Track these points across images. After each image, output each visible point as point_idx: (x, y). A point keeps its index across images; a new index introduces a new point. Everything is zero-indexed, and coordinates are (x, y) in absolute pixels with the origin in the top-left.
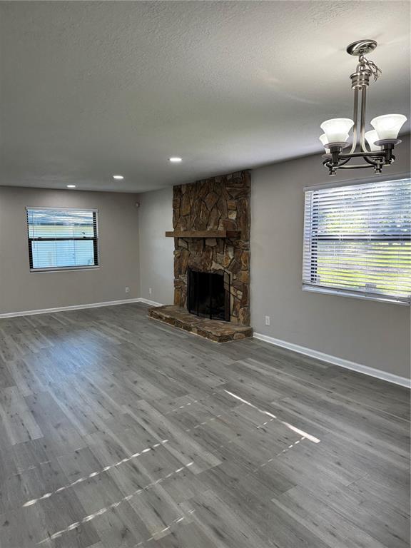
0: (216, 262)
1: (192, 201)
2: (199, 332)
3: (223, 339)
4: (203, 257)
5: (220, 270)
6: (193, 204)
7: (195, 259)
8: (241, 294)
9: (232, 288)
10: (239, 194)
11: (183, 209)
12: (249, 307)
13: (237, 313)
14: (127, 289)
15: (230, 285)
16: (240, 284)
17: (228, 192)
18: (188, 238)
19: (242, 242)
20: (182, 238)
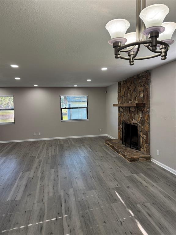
0: (134, 119)
1: (125, 89)
2: (122, 154)
3: (132, 160)
4: (129, 116)
5: (135, 123)
6: (125, 91)
7: (126, 117)
8: (145, 136)
9: (141, 133)
10: (145, 83)
11: (121, 93)
12: (149, 144)
13: (143, 147)
14: (100, 130)
15: (140, 132)
16: (145, 131)
17: (140, 83)
18: (123, 107)
19: (146, 109)
20: (121, 107)
